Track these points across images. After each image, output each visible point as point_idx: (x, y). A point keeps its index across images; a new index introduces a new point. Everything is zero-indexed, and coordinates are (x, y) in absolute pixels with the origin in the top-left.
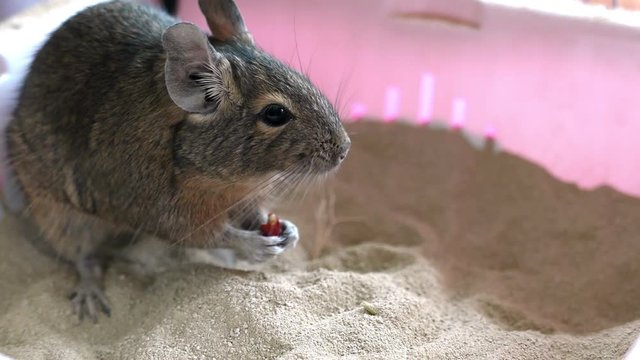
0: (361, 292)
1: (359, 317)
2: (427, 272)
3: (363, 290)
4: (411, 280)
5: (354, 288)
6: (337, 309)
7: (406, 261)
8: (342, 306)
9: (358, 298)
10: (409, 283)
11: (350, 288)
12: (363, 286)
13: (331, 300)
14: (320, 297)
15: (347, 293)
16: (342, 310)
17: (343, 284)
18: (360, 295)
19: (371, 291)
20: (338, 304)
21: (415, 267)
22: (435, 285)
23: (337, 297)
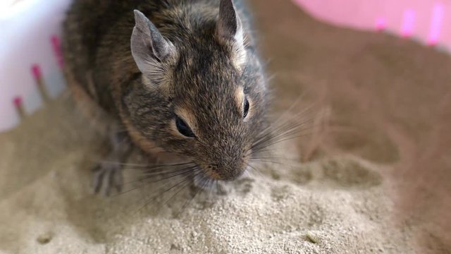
0: (315, 214)
1: (299, 243)
2: (387, 195)
3: (317, 212)
4: (369, 202)
5: (310, 209)
6: (290, 227)
7: (375, 181)
8: (295, 225)
9: (311, 219)
10: (365, 206)
11: (307, 209)
12: (318, 209)
13: (286, 219)
14: (277, 215)
15: (302, 214)
16: (294, 228)
17: (301, 204)
18: (314, 217)
19: (323, 215)
20: (291, 223)
21: (377, 190)
22: (390, 209)
23: (292, 216)
